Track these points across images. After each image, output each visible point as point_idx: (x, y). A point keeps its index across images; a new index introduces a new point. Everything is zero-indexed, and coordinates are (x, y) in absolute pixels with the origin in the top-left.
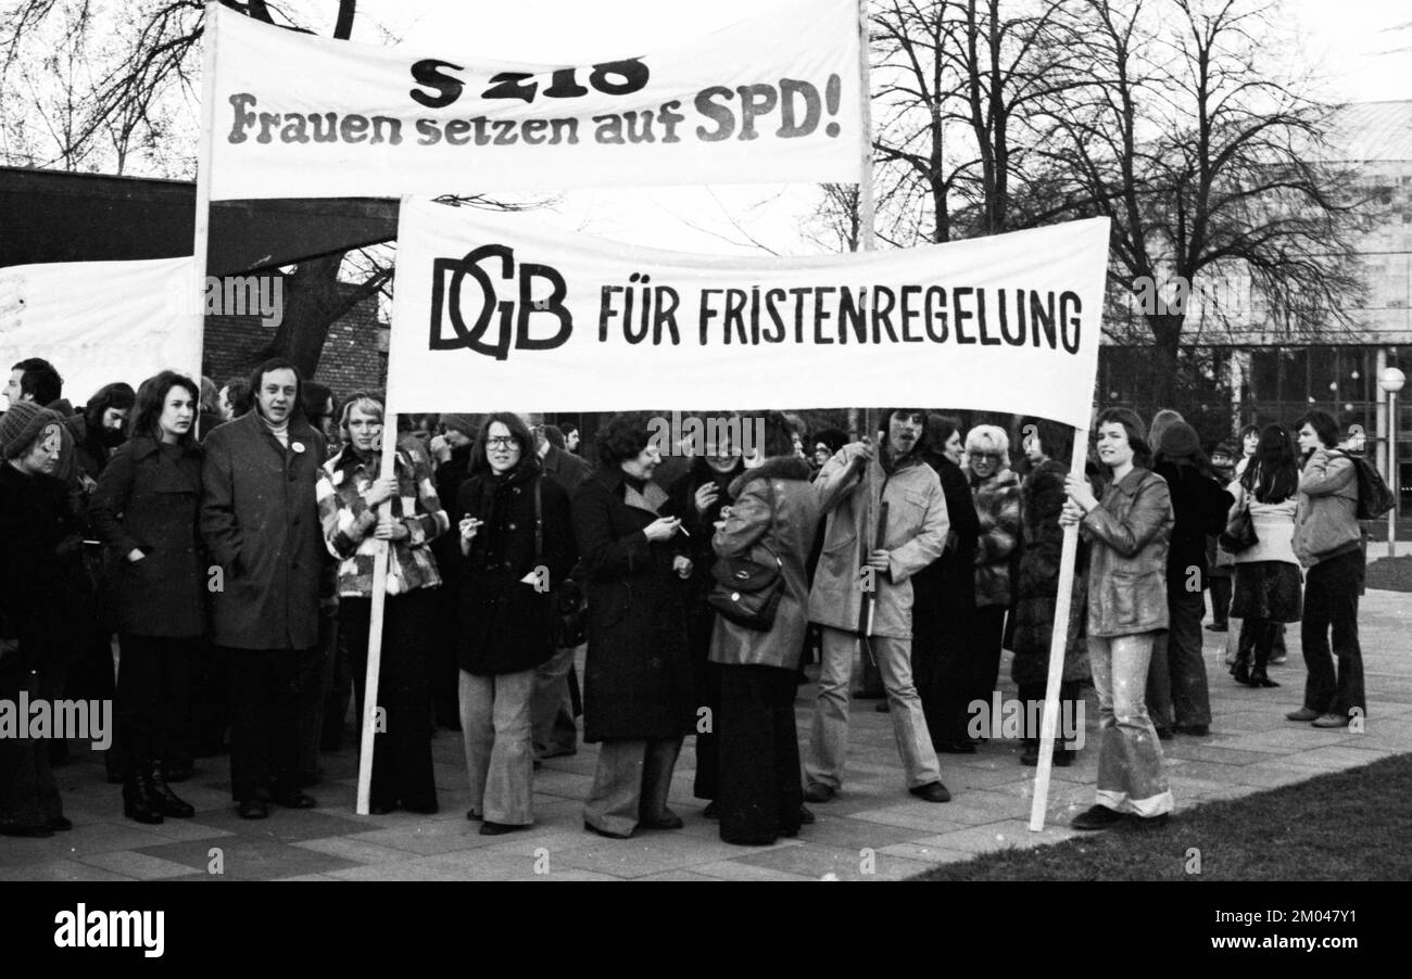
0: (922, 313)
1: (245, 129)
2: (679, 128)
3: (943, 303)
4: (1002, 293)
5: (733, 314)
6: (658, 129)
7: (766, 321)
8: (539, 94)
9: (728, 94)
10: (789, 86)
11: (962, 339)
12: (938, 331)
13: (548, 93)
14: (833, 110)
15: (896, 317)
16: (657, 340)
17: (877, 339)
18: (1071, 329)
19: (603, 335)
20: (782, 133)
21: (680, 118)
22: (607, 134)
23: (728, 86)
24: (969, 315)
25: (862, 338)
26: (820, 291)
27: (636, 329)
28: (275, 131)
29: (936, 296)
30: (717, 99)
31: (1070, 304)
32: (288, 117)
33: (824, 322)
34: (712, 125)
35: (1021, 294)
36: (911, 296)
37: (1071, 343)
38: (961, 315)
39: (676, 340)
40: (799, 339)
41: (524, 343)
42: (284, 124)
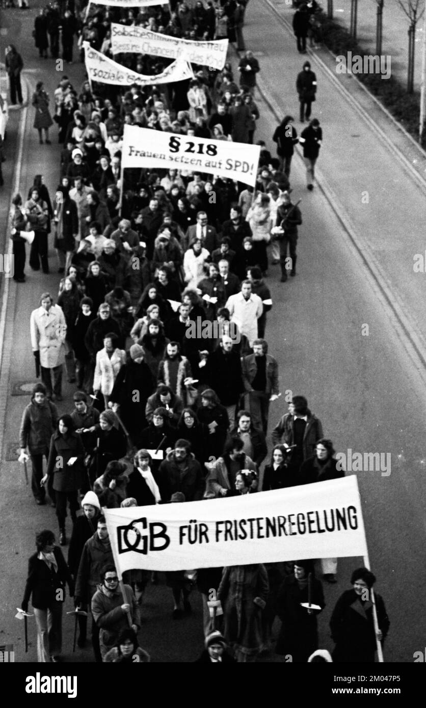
0: (296, 523)
3: (303, 518)
4: (325, 512)
5: (228, 531)
7: (240, 532)
11: (311, 532)
12: (302, 530)
15: (287, 525)
16: (201, 542)
17: (280, 535)
18: (353, 520)
19: (181, 542)
24: (313, 522)
25: (275, 535)
26: (258, 519)
27: (193, 539)
29: (301, 516)
31: (352, 511)
33: (261, 531)
35: (332, 511)
36: (292, 517)
37: (354, 525)
38: (311, 522)
39: (207, 541)
40: (252, 537)
41: (153, 548)
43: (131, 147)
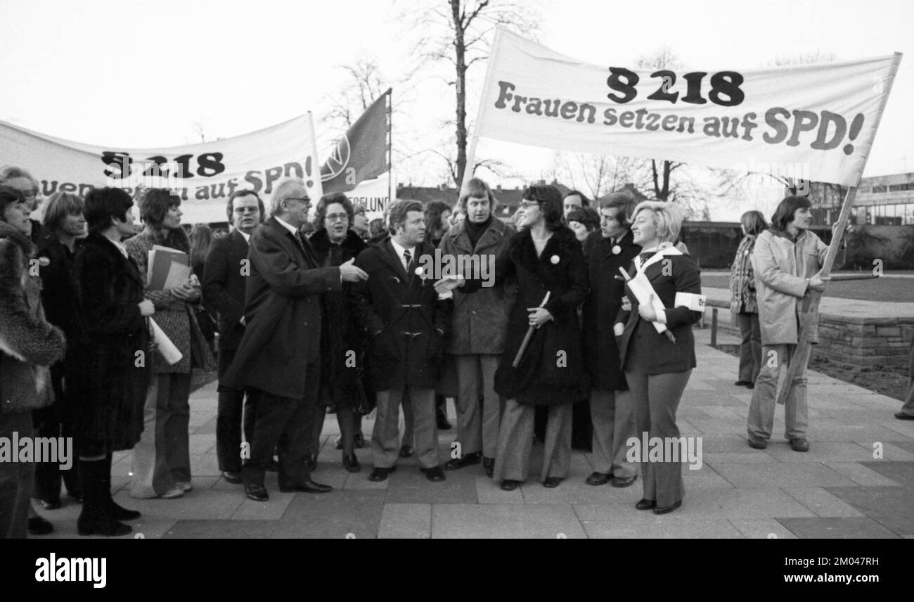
1: (506, 101)
2: (753, 132)
6: (741, 130)
8: (679, 99)
9: (787, 115)
10: (827, 116)
13: (684, 99)
14: (852, 137)
20: (815, 145)
21: (755, 125)
22: (711, 129)
23: (788, 109)
28: (523, 106)
30: (779, 117)
32: (531, 99)
34: (773, 133)
42: (528, 102)
43: (504, 85)
